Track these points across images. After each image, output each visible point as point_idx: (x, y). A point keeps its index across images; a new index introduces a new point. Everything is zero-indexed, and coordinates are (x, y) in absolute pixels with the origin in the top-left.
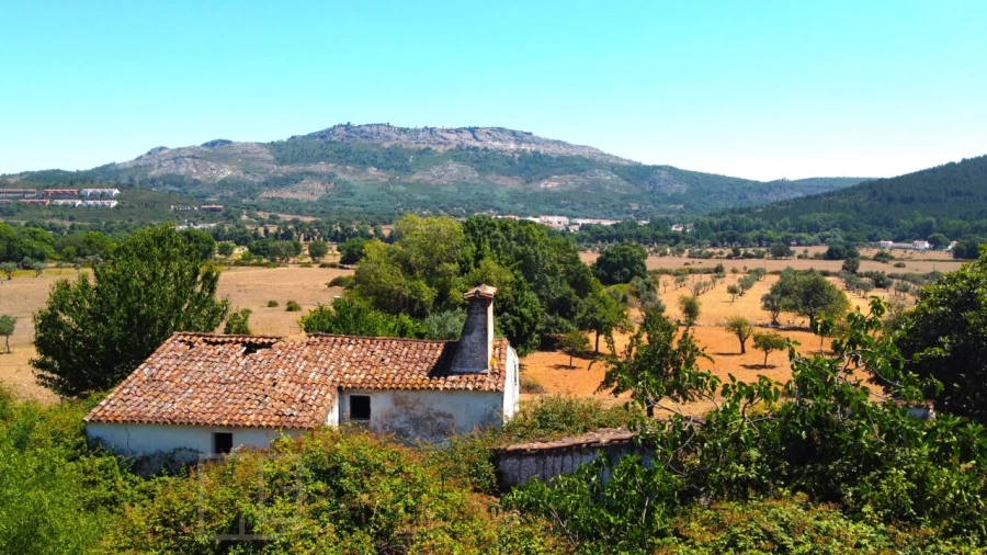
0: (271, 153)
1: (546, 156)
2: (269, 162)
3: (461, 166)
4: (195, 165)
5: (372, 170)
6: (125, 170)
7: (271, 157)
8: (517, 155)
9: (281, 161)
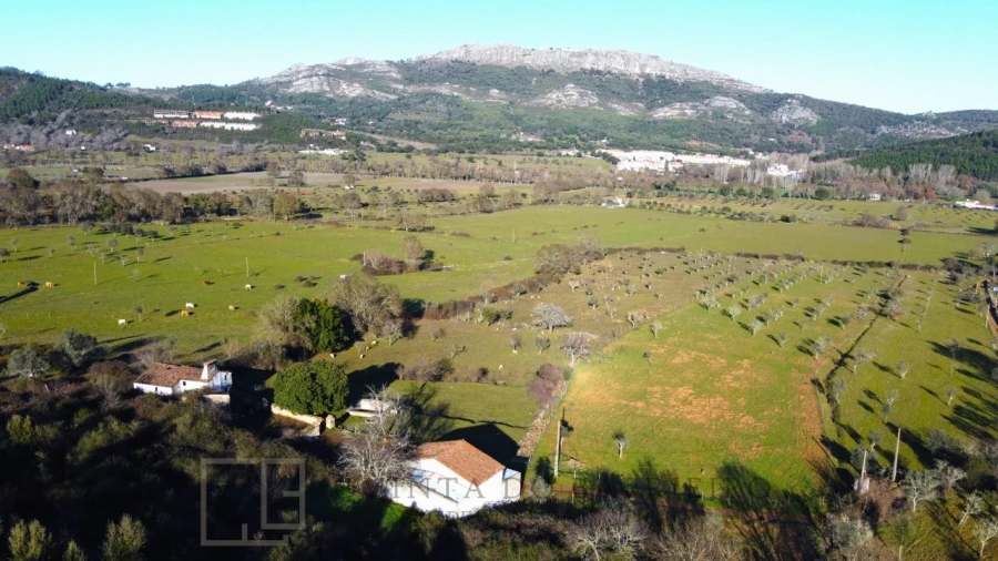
0: (399, 72)
1: (671, 80)
2: (396, 81)
3: (582, 90)
4: (329, 84)
5: (495, 92)
6: (268, 85)
7: (399, 77)
8: (641, 80)
9: (409, 80)
